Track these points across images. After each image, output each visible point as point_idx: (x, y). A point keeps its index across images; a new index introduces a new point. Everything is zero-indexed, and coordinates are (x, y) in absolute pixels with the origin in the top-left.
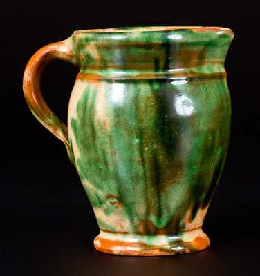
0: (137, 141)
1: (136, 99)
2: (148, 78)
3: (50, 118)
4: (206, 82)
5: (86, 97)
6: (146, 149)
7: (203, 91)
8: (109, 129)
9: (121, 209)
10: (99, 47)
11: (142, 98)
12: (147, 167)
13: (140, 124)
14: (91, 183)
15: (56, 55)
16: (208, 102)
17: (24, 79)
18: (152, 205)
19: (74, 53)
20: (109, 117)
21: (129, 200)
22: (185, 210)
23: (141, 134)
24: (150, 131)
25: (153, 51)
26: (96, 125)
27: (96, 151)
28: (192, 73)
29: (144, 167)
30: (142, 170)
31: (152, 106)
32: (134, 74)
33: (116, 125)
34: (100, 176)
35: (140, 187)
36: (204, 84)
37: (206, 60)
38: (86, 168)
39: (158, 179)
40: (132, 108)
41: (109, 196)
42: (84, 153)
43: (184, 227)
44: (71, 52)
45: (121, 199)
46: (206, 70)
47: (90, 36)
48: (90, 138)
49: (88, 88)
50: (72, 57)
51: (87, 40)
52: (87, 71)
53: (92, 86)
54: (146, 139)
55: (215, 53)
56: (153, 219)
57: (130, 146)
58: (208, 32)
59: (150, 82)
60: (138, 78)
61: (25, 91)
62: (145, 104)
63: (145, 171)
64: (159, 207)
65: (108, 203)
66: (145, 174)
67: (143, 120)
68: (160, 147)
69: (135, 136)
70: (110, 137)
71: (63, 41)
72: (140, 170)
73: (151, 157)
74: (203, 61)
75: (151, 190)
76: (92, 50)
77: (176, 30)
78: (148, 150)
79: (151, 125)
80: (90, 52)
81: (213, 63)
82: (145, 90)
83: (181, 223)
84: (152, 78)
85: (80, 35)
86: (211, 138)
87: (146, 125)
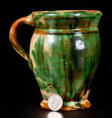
0: (63, 60)
1: (62, 42)
2: (67, 33)
3: (21, 50)
4: (91, 34)
5: (39, 41)
6: (67, 63)
7: (90, 39)
8: (50, 55)
9: (54, 90)
10: (45, 19)
11: (65, 41)
12: (66, 72)
13: (64, 53)
14: (41, 79)
15: (25, 22)
16: (93, 43)
17: (10, 33)
18: (68, 88)
19: (33, 22)
20: (50, 49)
21: (58, 86)
22: (82, 91)
23: (64, 57)
24: (68, 56)
25: (69, 21)
26: (44, 53)
27: (44, 65)
28: (85, 30)
29: (65, 71)
30: (65, 73)
31: (69, 45)
32: (61, 31)
33: (53, 53)
34: (46, 75)
35: (63, 80)
36: (90, 35)
37: (91, 25)
38: (39, 72)
39: (71, 77)
40: (60, 46)
41: (49, 84)
42: (38, 66)
43: (81, 98)
44: (32, 21)
45: (55, 86)
46: (91, 29)
47: (41, 14)
48: (41, 59)
49: (40, 37)
50: (32, 23)
51: (40, 16)
52: (39, 30)
53: (42, 36)
54: (67, 59)
55: (95, 22)
56: (68, 94)
57: (60, 62)
58: (92, 12)
59: (68, 34)
60: (63, 33)
61: (11, 38)
62: (66, 44)
63: (66, 73)
64: (71, 89)
65: (49, 87)
66: (66, 75)
67: (65, 51)
68: (72, 63)
69: (62, 58)
70: (51, 59)
71: (28, 16)
72: (63, 73)
73: (69, 67)
74: (90, 25)
75: (68, 81)
76: (42, 20)
77: (79, 12)
78: (67, 64)
79: (69, 53)
80: (41, 21)
81: (94, 26)
82: (66, 38)
83: (80, 96)
84: (69, 32)
85: (36, 14)
86: (93, 59)
87: (67, 53)
